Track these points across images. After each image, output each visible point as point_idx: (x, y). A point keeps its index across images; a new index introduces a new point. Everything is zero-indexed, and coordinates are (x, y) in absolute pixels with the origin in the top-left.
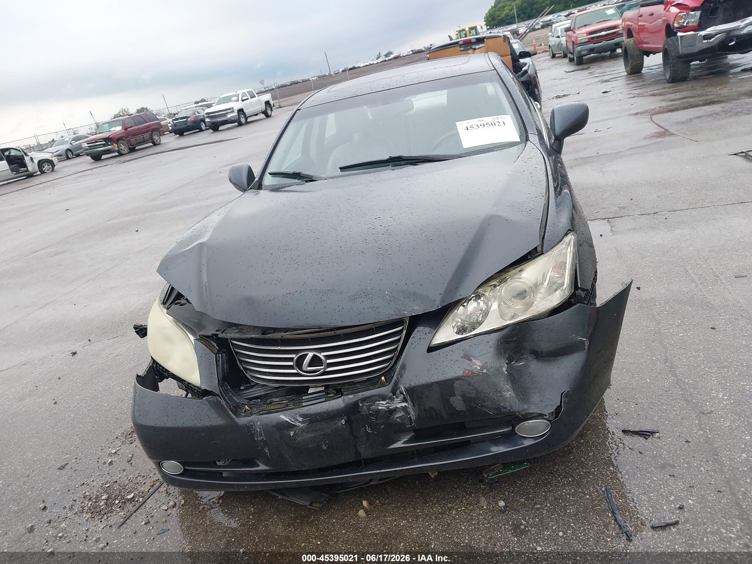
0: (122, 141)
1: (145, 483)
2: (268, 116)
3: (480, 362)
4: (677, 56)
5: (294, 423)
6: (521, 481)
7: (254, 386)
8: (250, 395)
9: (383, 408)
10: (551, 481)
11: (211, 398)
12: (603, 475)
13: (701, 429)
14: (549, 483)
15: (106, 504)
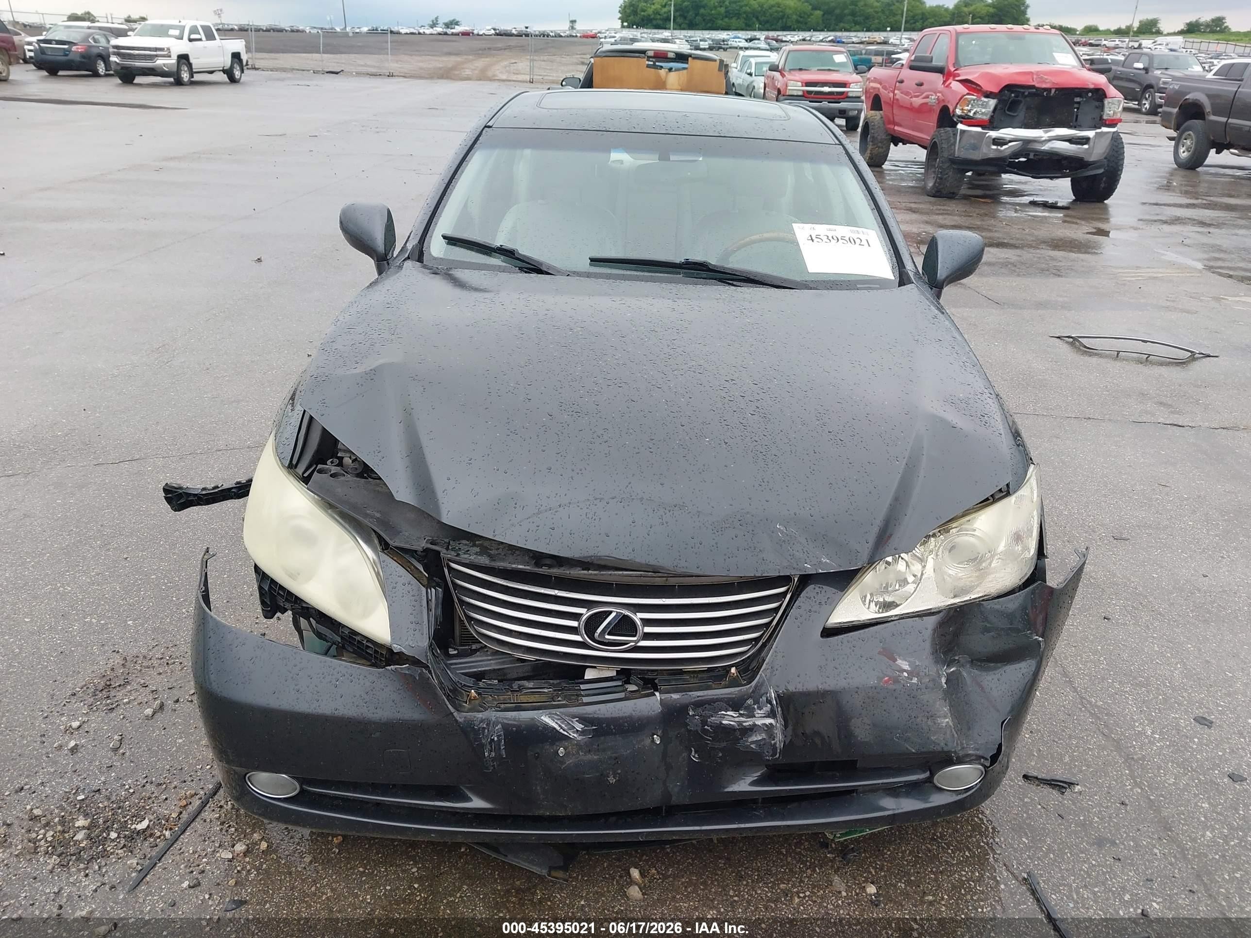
1: (166, 799)
2: (233, 80)
3: (909, 665)
4: (950, 159)
5: (566, 733)
6: (889, 850)
7: (476, 651)
8: (470, 667)
9: (732, 723)
10: (938, 854)
11: (408, 669)
12: (1015, 850)
13: (1136, 784)
14: (936, 857)
15: (89, 837)
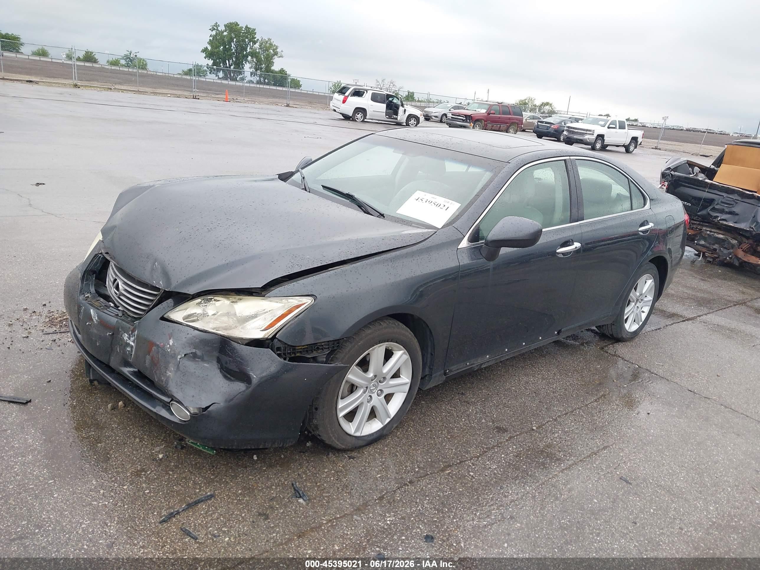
0: (480, 123)
5: (93, 318)
9: (125, 339)
